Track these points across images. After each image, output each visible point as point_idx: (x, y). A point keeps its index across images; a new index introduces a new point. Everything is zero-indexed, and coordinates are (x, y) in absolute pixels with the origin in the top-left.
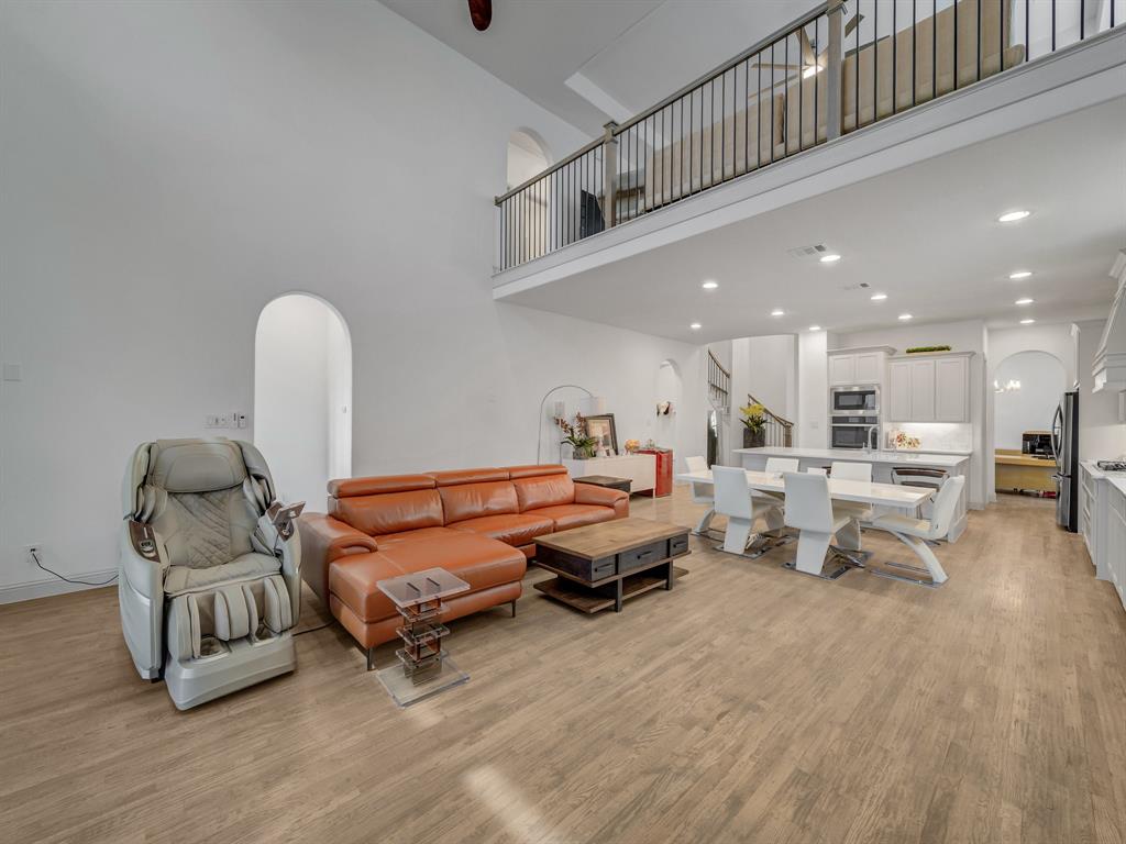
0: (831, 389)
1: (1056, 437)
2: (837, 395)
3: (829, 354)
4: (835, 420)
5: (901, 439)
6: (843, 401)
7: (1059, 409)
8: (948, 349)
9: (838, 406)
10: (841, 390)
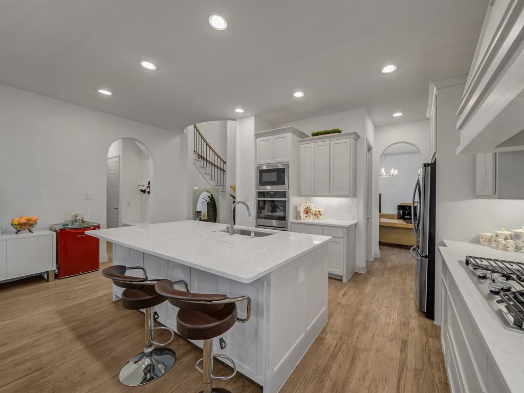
0: (257, 167)
1: (415, 208)
2: (262, 172)
3: (257, 136)
4: (261, 194)
5: (307, 211)
6: (266, 178)
7: (418, 183)
8: (339, 132)
9: (262, 182)
10: (264, 168)
